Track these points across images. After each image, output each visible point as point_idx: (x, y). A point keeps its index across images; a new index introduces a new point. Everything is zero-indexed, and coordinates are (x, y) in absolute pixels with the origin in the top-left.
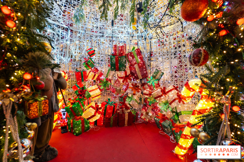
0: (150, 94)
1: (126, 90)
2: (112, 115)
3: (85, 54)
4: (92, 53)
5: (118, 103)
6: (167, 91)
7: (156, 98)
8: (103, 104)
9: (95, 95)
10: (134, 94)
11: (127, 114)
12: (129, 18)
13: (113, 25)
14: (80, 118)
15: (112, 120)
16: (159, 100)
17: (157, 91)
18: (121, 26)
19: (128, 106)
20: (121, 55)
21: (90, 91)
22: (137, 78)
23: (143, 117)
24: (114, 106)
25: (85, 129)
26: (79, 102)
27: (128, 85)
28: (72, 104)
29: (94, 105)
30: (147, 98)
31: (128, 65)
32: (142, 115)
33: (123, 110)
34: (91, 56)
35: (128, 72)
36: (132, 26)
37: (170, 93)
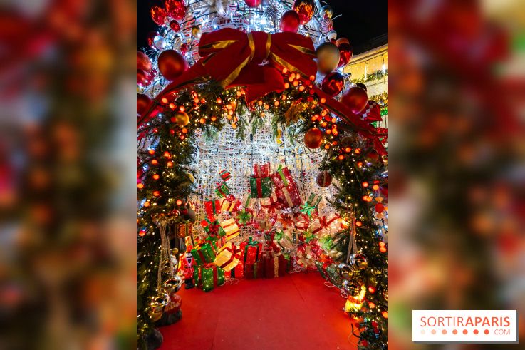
0: (306, 228)
1: (274, 223)
2: (256, 260)
3: (217, 177)
4: (226, 176)
5: (264, 245)
6: (328, 221)
7: (314, 232)
8: (242, 245)
9: (232, 232)
10: (285, 229)
11: (276, 259)
12: (272, 131)
13: (252, 140)
14: (211, 266)
15: (255, 267)
16: (319, 235)
17: (315, 223)
18: (263, 140)
19: (278, 246)
20: (264, 176)
21: (224, 227)
22: (286, 206)
23: (299, 262)
24: (258, 248)
25: (219, 282)
26: (210, 242)
27: (276, 216)
28: (201, 245)
29: (230, 247)
30: (302, 233)
31: (274, 189)
32: (298, 258)
33: (270, 253)
34: (224, 180)
35: (275, 199)
36: (275, 140)
37: (332, 224)
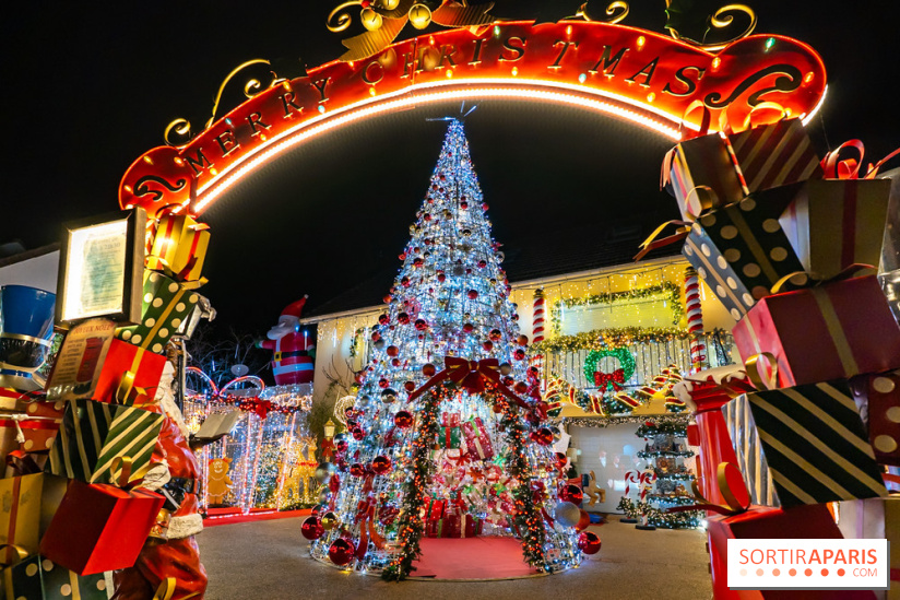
2: (442, 516)
7: (505, 484)
10: (475, 483)
11: (464, 517)
15: (440, 524)
19: (466, 501)
20: (453, 426)
22: (477, 458)
23: (489, 518)
27: (465, 469)
30: (493, 486)
31: (463, 439)
32: (488, 514)
33: (457, 512)
35: (465, 450)
